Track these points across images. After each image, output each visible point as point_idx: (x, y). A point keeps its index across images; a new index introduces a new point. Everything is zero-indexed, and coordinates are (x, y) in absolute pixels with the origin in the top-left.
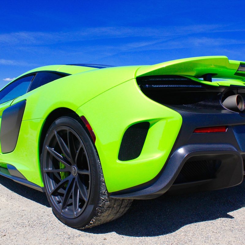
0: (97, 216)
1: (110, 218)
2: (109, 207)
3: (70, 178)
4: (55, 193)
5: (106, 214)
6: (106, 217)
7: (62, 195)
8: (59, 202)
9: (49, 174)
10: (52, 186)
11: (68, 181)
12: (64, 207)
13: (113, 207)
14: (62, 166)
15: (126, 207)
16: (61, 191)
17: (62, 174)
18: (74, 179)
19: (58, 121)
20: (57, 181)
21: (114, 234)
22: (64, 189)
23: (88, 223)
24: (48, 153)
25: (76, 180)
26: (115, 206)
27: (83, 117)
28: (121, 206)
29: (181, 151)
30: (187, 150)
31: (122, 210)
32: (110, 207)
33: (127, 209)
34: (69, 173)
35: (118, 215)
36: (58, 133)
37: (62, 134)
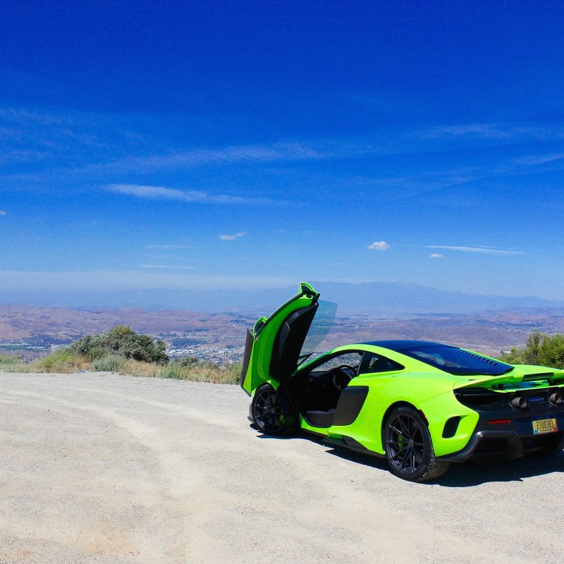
2: (435, 466)
3: (407, 448)
4: (395, 459)
5: (433, 471)
6: (433, 473)
7: (400, 460)
8: (398, 465)
9: (390, 444)
10: (392, 454)
11: (405, 450)
12: (403, 468)
13: (438, 467)
14: (400, 439)
16: (399, 457)
17: (400, 445)
18: (410, 449)
19: (400, 409)
21: (438, 485)
22: (403, 456)
23: (421, 476)
24: (391, 430)
25: (413, 449)
27: (420, 410)
28: (442, 467)
29: (479, 433)
30: (482, 434)
31: (443, 470)
33: (446, 470)
34: (406, 445)
36: (400, 417)
37: (402, 418)
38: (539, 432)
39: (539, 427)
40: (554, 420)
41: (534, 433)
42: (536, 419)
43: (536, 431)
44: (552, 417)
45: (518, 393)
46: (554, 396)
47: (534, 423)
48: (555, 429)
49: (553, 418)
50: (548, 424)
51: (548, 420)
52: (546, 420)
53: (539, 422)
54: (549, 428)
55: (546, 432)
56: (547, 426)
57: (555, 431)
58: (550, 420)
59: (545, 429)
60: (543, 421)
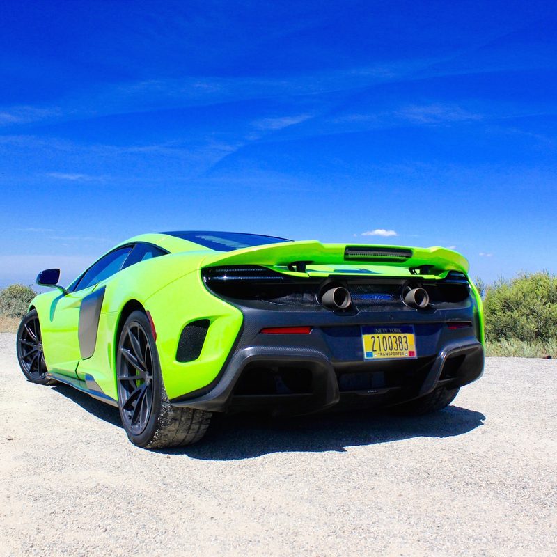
0: (161, 429)
1: (181, 436)
2: (174, 419)
3: (143, 386)
5: (171, 428)
6: (174, 432)
8: (131, 417)
9: (123, 382)
11: (141, 390)
12: (133, 424)
13: (181, 420)
15: (201, 423)
19: (132, 315)
20: (130, 389)
23: (152, 438)
24: (123, 356)
26: (183, 419)
27: (148, 312)
28: (192, 421)
29: (246, 350)
31: (195, 427)
32: (176, 420)
33: (203, 427)
35: (191, 435)
36: (131, 330)
38: (376, 356)
39: (376, 347)
40: (411, 338)
41: (365, 357)
42: (370, 330)
43: (370, 354)
44: (405, 329)
45: (335, 281)
46: (412, 293)
47: (367, 339)
48: (411, 353)
49: (410, 332)
50: (398, 342)
51: (397, 335)
52: (392, 335)
53: (378, 337)
54: (399, 351)
55: (393, 356)
56: (395, 346)
57: (411, 357)
58: (402, 335)
59: (388, 351)
60: (387, 335)
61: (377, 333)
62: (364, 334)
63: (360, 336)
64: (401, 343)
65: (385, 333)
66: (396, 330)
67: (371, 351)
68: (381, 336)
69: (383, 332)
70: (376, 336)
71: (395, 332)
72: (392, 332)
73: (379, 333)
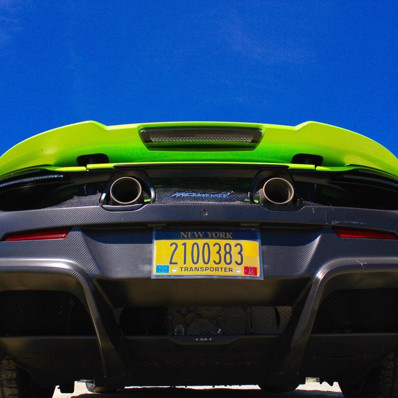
38: (174, 271)
41: (154, 273)
42: (170, 233)
47: (161, 247)
48: (250, 270)
49: (250, 237)
50: (222, 252)
51: (223, 242)
52: (211, 242)
53: (185, 244)
54: (223, 264)
55: (208, 273)
56: (215, 257)
57: (248, 276)
58: (233, 242)
59: (201, 263)
60: (201, 242)
61: (183, 238)
62: (157, 239)
63: (151, 242)
64: (229, 253)
65: (199, 238)
66: (221, 234)
67: (168, 264)
68: (190, 243)
69: (194, 237)
70: (180, 242)
71: (219, 238)
72: (212, 238)
73: (188, 238)
